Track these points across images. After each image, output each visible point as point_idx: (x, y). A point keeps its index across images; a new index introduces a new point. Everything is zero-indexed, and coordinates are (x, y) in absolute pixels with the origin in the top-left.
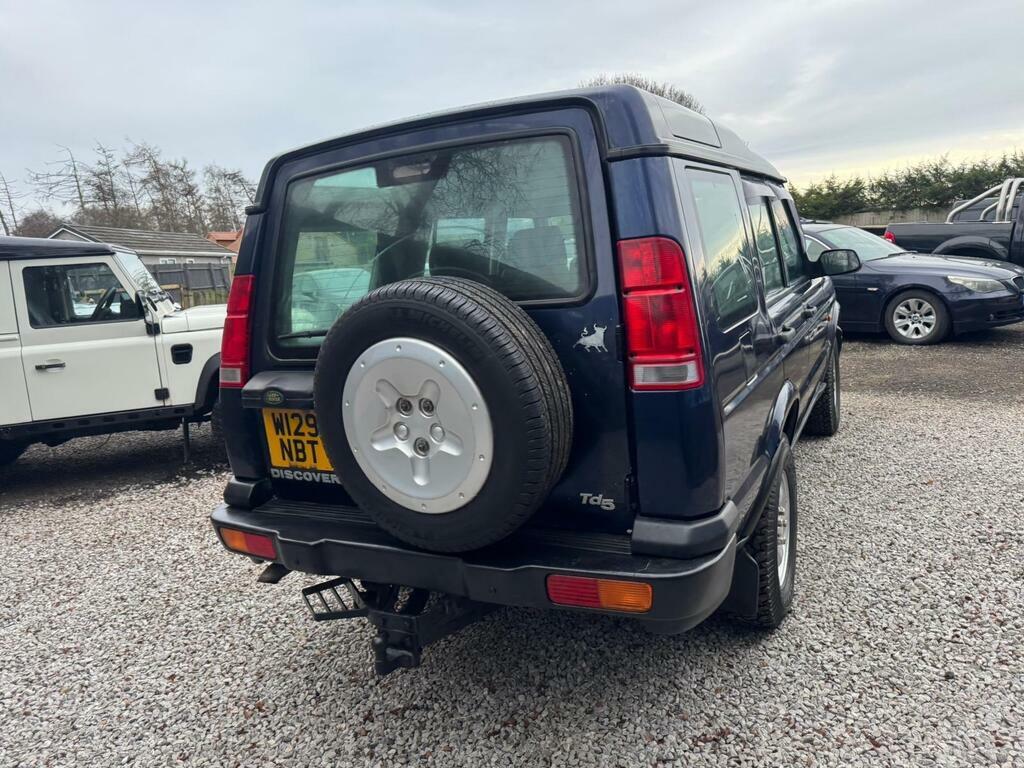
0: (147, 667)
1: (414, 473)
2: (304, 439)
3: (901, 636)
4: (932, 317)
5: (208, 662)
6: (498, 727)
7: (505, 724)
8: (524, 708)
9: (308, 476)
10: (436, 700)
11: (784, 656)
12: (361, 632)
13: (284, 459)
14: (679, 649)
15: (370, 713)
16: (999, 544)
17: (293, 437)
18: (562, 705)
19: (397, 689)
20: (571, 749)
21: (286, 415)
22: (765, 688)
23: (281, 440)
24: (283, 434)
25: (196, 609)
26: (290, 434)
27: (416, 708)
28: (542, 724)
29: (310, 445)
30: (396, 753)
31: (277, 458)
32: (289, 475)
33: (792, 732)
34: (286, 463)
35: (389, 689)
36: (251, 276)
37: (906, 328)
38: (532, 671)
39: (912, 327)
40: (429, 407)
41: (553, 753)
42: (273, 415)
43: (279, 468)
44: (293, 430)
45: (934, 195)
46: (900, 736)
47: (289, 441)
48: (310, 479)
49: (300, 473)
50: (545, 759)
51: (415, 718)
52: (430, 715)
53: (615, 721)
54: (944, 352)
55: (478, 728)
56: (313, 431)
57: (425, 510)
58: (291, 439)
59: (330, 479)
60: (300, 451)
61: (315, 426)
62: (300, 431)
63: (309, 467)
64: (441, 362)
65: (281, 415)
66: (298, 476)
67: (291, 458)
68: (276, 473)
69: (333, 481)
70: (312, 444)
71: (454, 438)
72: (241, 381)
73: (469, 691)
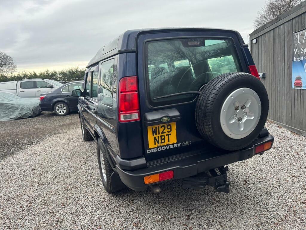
1: (239, 127)
2: (165, 134)
12: (133, 213)
13: (155, 144)
15: (183, 224)
17: (161, 135)
18: (216, 194)
19: (176, 216)
20: (233, 199)
21: (159, 127)
23: (155, 138)
24: (156, 134)
26: (159, 134)
29: (167, 136)
30: (207, 225)
31: (151, 144)
32: (155, 150)
34: (156, 146)
35: (175, 218)
36: (136, 77)
40: (244, 108)
42: (152, 128)
43: (151, 149)
44: (161, 131)
47: (158, 137)
48: (165, 149)
49: (160, 148)
50: (232, 204)
51: (193, 217)
56: (169, 130)
57: (242, 137)
58: (159, 135)
59: (173, 146)
60: (163, 139)
61: (171, 128)
62: (164, 132)
63: (166, 145)
64: (254, 93)
65: (156, 128)
66: (160, 149)
67: (158, 143)
68: (149, 151)
69: (174, 147)
70: (168, 135)
71: (251, 114)
72: (139, 118)
73: (193, 204)
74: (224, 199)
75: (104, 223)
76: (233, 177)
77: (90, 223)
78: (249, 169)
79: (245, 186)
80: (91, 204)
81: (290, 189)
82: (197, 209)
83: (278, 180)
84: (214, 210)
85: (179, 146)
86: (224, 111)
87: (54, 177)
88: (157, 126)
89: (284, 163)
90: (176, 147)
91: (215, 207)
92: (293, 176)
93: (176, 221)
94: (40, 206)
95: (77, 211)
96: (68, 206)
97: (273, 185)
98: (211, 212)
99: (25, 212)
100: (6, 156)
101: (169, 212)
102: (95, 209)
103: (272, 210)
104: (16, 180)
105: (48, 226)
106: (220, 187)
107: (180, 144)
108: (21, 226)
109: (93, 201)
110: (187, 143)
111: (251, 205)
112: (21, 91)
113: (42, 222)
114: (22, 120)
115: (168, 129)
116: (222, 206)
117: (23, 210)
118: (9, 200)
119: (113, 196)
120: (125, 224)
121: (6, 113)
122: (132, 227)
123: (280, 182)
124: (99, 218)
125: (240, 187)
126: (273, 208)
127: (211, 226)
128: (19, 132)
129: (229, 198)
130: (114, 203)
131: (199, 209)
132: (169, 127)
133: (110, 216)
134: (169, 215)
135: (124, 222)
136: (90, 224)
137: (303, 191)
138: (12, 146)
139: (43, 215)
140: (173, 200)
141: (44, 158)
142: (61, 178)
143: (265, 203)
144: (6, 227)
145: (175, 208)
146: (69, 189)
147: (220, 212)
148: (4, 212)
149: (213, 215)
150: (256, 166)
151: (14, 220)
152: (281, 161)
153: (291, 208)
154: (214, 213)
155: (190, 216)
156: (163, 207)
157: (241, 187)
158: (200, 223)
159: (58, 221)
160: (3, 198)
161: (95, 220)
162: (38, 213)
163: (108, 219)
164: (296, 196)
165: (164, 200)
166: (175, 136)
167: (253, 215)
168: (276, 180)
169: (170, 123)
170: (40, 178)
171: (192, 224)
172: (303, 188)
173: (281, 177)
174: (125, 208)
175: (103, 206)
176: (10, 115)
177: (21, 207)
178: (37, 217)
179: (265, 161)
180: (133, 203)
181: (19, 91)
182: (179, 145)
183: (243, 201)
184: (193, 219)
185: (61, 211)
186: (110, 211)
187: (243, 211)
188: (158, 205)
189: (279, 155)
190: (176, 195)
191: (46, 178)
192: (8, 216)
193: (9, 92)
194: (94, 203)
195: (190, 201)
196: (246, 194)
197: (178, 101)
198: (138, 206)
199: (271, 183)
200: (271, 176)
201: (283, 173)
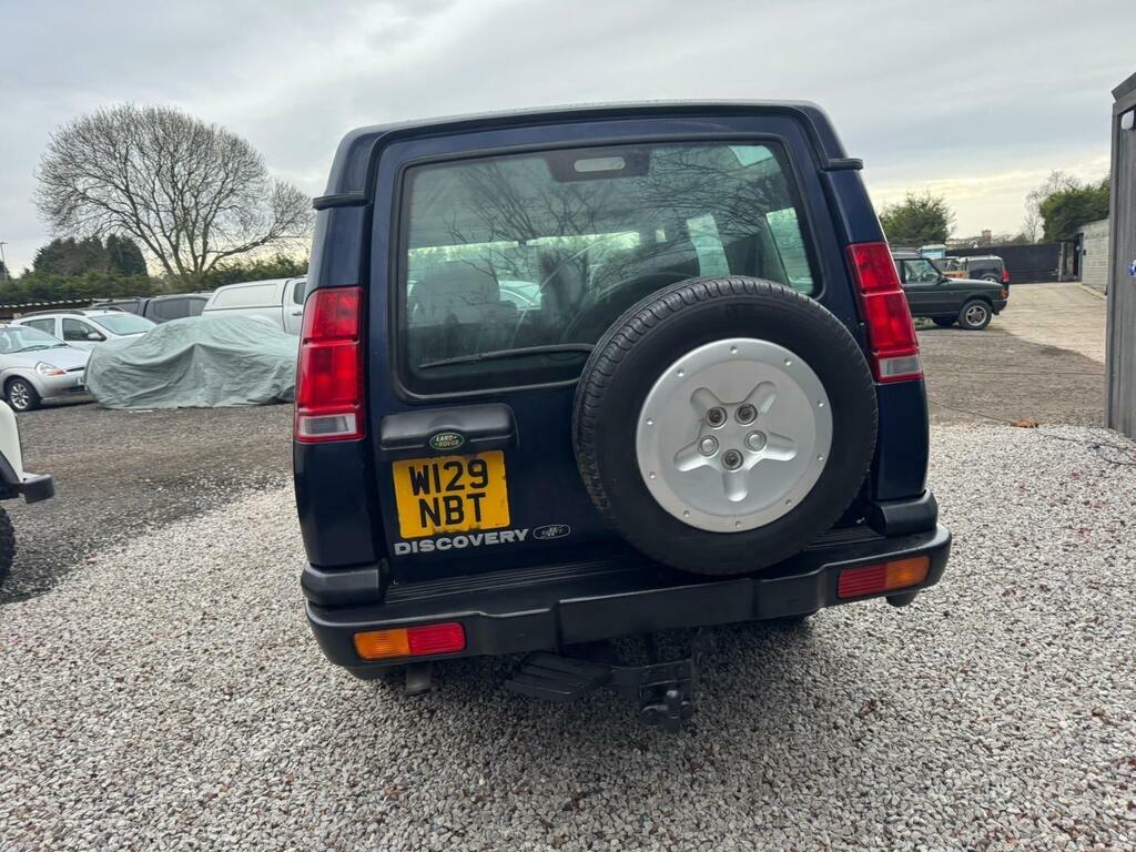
1: (727, 487)
2: (462, 494)
6: (688, 776)
7: (692, 771)
8: (692, 749)
9: (461, 542)
10: (599, 780)
12: (410, 754)
13: (424, 525)
15: (543, 822)
17: (444, 493)
18: (724, 733)
19: (539, 787)
20: (777, 763)
21: (436, 468)
23: (422, 503)
24: (427, 491)
25: (101, 817)
26: (438, 490)
27: (584, 795)
28: (724, 757)
29: (473, 500)
30: (620, 842)
31: (410, 522)
32: (427, 546)
34: (428, 531)
35: (531, 793)
36: (355, 289)
40: (747, 414)
42: (412, 470)
43: (409, 541)
44: (444, 483)
47: (436, 500)
48: (465, 544)
49: (448, 540)
50: (764, 782)
51: (594, 803)
56: (479, 480)
57: (740, 528)
58: (440, 497)
59: (498, 538)
60: (454, 510)
61: (484, 474)
62: (458, 484)
63: (466, 529)
64: (786, 361)
65: (426, 468)
66: (444, 544)
67: (438, 523)
68: (403, 548)
69: (503, 541)
70: (476, 497)
71: (783, 442)
72: (358, 430)
73: (621, 758)
74: (746, 757)
75: (307, 769)
76: (835, 680)
77: (269, 761)
78: (926, 659)
79: (858, 722)
80: (304, 702)
81: (1047, 765)
82: (624, 778)
83: (1020, 719)
84: (684, 791)
85: (521, 539)
86: (650, 423)
87: (258, 600)
88: (430, 463)
89: (1095, 655)
90: (511, 540)
91: (693, 781)
92: (1095, 715)
93: (527, 806)
94: (167, 686)
95: (255, 718)
96: (241, 697)
97: (982, 737)
98: (667, 798)
99: (123, 695)
100: (175, 518)
101: (523, 770)
102: (309, 718)
103: (908, 833)
104: (157, 595)
105: (155, 750)
106: (656, 707)
107: (525, 531)
108: (91, 734)
109: (319, 692)
110: (552, 532)
111: (832, 800)
112: (295, 312)
113: (146, 734)
114: (280, 406)
115: (473, 474)
116: (723, 782)
117: (120, 690)
118: (103, 653)
119: (384, 687)
120: (364, 783)
121: (238, 383)
122: (378, 797)
123: (1018, 729)
124: (301, 753)
125: (835, 723)
126: (914, 828)
127: (636, 844)
128: (249, 445)
129: (766, 758)
130: (372, 709)
131: (632, 778)
132: (478, 468)
133: (338, 750)
134: (516, 781)
135: (366, 776)
136: (267, 765)
137: (1100, 783)
138: (207, 489)
139: (161, 713)
140: (562, 734)
141: (265, 535)
142: (274, 606)
143: (894, 803)
144: (54, 732)
145: (553, 758)
146: (275, 645)
147: (697, 805)
148: (73, 688)
149: (665, 810)
150: (962, 652)
151: (83, 715)
152: (1088, 643)
153: (998, 840)
154: (678, 803)
155: (585, 796)
156: (516, 748)
157: (841, 722)
158: (605, 828)
159: (189, 739)
160: (92, 647)
161: (287, 754)
162: (152, 705)
163: (327, 758)
164: (1055, 796)
165: (534, 726)
166: (503, 502)
167: (816, 840)
168: (1009, 719)
169: (480, 456)
170: (218, 598)
171: (574, 828)
172: (1108, 768)
173: (1039, 711)
174: (397, 731)
175: (336, 715)
176: (250, 390)
177: (120, 680)
178: (144, 716)
179: (1014, 635)
180: (430, 718)
181: (290, 313)
182: (522, 536)
183: (814, 777)
184: (587, 810)
185: (213, 708)
186: (347, 733)
187: (786, 817)
188: (503, 741)
189: (1093, 617)
190: (583, 715)
191: (233, 601)
192: (76, 699)
193: (260, 313)
194: (316, 700)
195: (616, 743)
196: (838, 753)
197: (517, 378)
198: (440, 732)
199: (977, 727)
200: (997, 699)
201: (1062, 695)
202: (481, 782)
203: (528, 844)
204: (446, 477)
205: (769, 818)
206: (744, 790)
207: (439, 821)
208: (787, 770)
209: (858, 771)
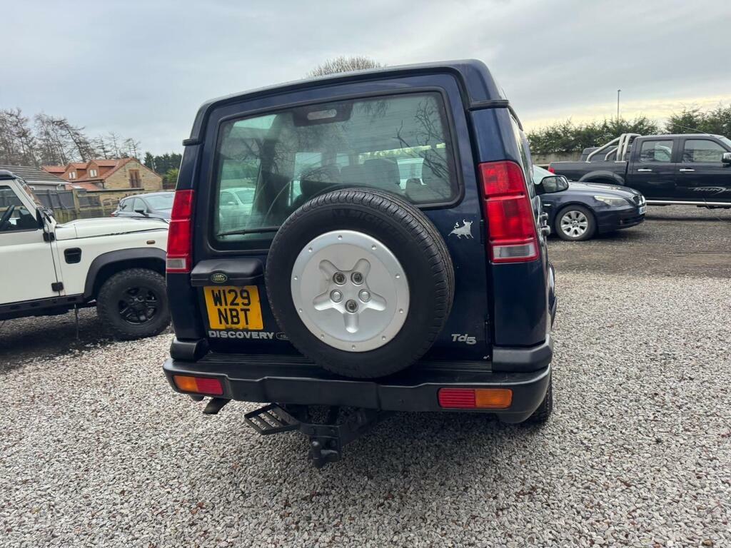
0: (98, 487)
1: (347, 324)
2: (238, 308)
3: (623, 420)
4: (585, 223)
5: (148, 479)
6: (382, 501)
7: (386, 499)
8: (396, 486)
9: (240, 335)
10: (333, 488)
11: (556, 438)
12: (260, 447)
13: (221, 323)
14: (489, 439)
15: (287, 501)
16: (663, 361)
17: (229, 307)
18: (422, 482)
19: (301, 483)
20: (437, 509)
21: (224, 291)
22: (551, 458)
23: (219, 310)
24: (221, 305)
25: (124, 443)
26: (226, 304)
27: (319, 494)
28: (412, 496)
29: (243, 312)
30: (315, 526)
31: (214, 322)
32: (224, 335)
33: (575, 483)
34: (223, 326)
35: (295, 484)
36: (191, 190)
37: (569, 230)
38: (395, 462)
39: (573, 229)
40: (358, 278)
41: (425, 513)
42: (213, 291)
43: (216, 330)
44: (229, 302)
45: (563, 145)
46: (641, 479)
47: (225, 310)
48: (242, 337)
49: (234, 333)
50: (421, 518)
51: (321, 501)
52: (331, 498)
53: (462, 488)
54: (594, 245)
55: (368, 503)
56: (246, 301)
58: (227, 308)
59: (258, 335)
60: (235, 317)
61: (248, 298)
62: (235, 302)
63: (242, 328)
64: (373, 246)
65: (219, 291)
66: (232, 335)
67: (227, 323)
68: (213, 334)
69: (261, 337)
70: (246, 311)
71: (380, 298)
72: (187, 266)
73: (354, 479)
76: (526, 467)
85: (271, 338)
86: (296, 278)
88: (222, 289)
90: (265, 338)
105: (165, 417)
107: (272, 333)
115: (244, 298)
132: (245, 295)
166: (259, 315)
169: (246, 288)
182: (271, 336)
184: (314, 503)
195: (358, 470)
198: (282, 440)
199: (598, 526)
200: (634, 511)
201: (693, 522)
202: (277, 472)
203: (270, 511)
204: (230, 297)
205: (404, 539)
206: (406, 519)
207: (241, 486)
208: (439, 515)
209: (481, 529)
